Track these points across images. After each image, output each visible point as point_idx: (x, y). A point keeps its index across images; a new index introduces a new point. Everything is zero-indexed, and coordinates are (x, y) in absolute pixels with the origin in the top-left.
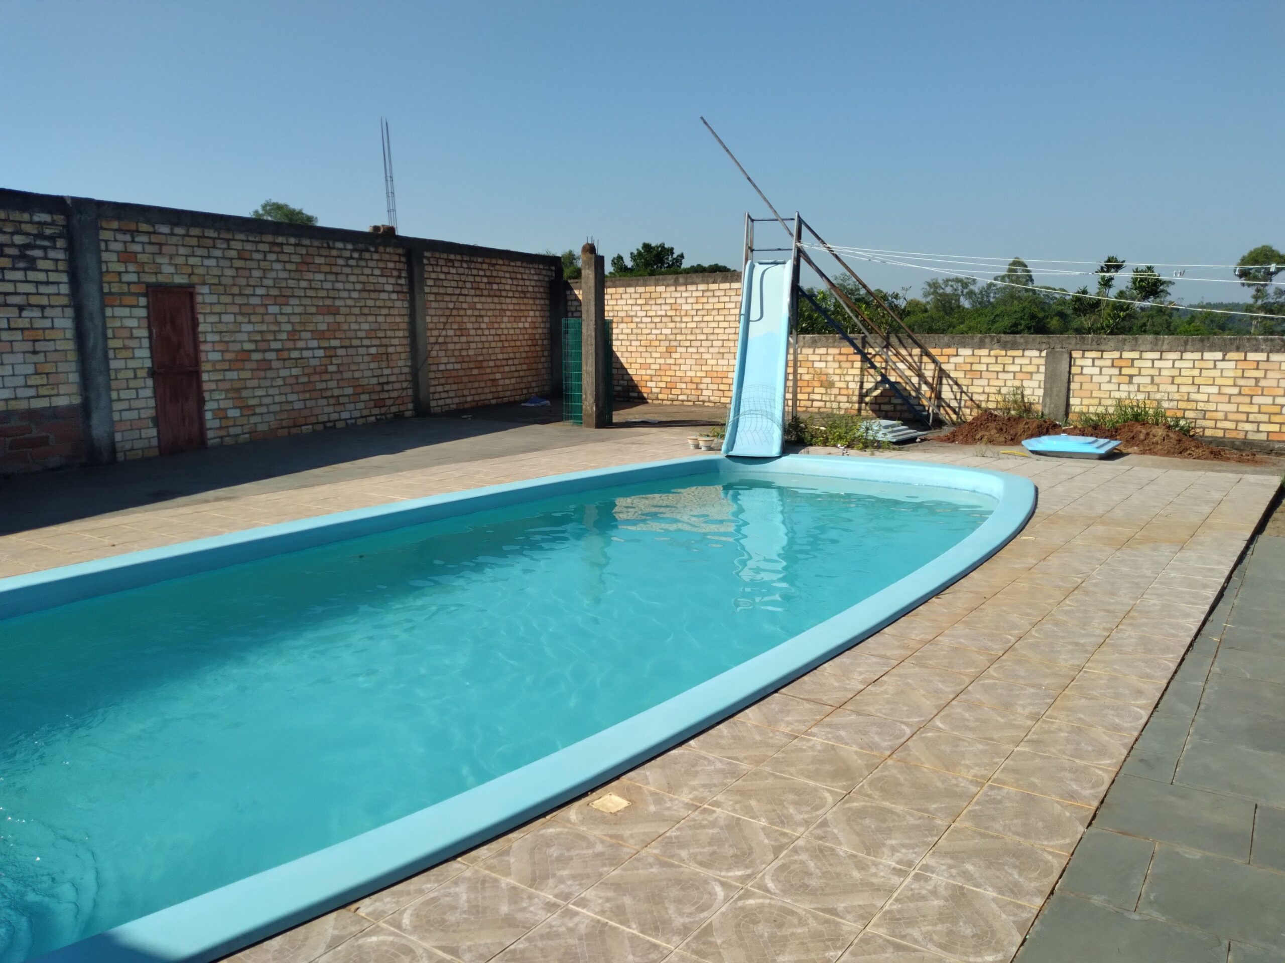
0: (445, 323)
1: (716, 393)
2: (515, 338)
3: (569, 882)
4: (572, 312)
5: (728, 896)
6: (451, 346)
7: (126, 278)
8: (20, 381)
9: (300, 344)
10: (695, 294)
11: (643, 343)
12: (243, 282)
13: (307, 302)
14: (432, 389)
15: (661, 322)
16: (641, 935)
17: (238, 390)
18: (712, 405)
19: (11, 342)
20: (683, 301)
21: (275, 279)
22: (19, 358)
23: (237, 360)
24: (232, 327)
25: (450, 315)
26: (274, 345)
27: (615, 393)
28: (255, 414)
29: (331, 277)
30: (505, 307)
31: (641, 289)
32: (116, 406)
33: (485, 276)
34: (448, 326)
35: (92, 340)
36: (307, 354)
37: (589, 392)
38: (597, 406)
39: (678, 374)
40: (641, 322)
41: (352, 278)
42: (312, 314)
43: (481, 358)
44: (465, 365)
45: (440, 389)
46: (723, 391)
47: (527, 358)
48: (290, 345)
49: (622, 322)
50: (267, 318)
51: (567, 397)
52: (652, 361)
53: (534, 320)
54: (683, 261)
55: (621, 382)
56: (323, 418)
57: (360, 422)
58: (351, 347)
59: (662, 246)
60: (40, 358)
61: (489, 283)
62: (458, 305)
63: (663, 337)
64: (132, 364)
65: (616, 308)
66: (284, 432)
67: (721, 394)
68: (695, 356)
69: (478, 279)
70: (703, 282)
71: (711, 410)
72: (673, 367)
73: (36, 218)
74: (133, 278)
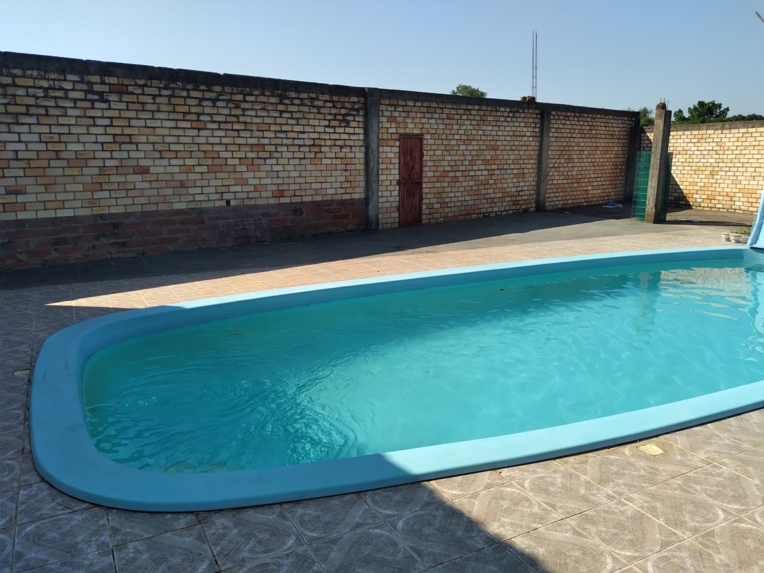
0: (560, 155)
1: (746, 204)
2: (603, 164)
3: (622, 487)
4: (644, 148)
5: (727, 518)
6: (562, 169)
7: (391, 131)
8: (338, 185)
9: (475, 168)
10: (736, 135)
11: (693, 168)
12: (448, 132)
13: (481, 143)
14: (548, 195)
15: (708, 154)
16: (666, 526)
17: (440, 193)
18: (742, 212)
19: (336, 164)
20: (727, 140)
21: (465, 130)
22: (339, 173)
23: (441, 176)
24: (440, 158)
25: (564, 150)
26: (461, 168)
27: (669, 201)
28: (447, 207)
29: (496, 128)
30: (599, 145)
31: (695, 132)
32: (381, 200)
33: (588, 125)
34: (561, 157)
35: (372, 165)
36: (478, 173)
37: (651, 200)
38: (656, 209)
39: (717, 189)
40: (694, 154)
41: (508, 129)
42: (483, 150)
43: (580, 177)
44: (570, 181)
45: (552, 195)
46: (752, 203)
47: (610, 177)
48: (469, 168)
49: (679, 154)
50: (459, 153)
51: (635, 202)
52: (699, 180)
53: (617, 152)
54: (728, 112)
55: (674, 194)
56: (483, 211)
57: (504, 213)
58: (503, 169)
59: (713, 103)
60: (348, 173)
61: (590, 130)
62: (569, 144)
63: (709, 165)
64: (390, 178)
65: (676, 145)
66: (462, 218)
67: (750, 204)
68: (732, 178)
69: (583, 127)
70: (744, 127)
71: (740, 216)
72: (714, 185)
73: (351, 100)
74: (393, 130)
